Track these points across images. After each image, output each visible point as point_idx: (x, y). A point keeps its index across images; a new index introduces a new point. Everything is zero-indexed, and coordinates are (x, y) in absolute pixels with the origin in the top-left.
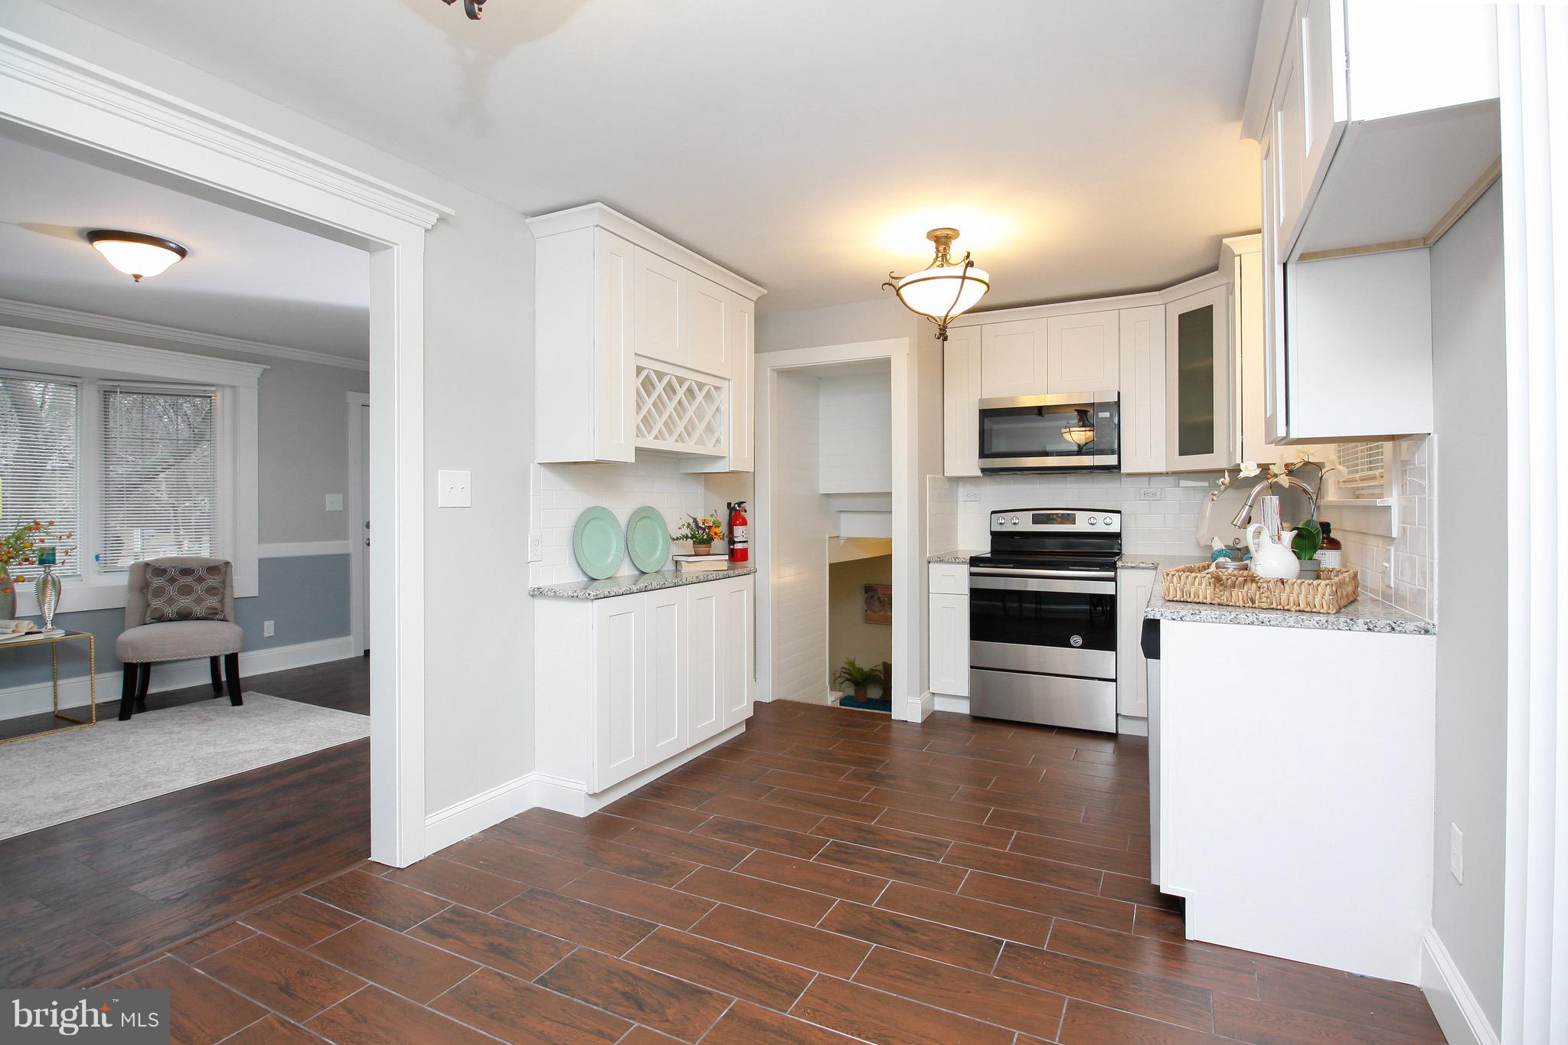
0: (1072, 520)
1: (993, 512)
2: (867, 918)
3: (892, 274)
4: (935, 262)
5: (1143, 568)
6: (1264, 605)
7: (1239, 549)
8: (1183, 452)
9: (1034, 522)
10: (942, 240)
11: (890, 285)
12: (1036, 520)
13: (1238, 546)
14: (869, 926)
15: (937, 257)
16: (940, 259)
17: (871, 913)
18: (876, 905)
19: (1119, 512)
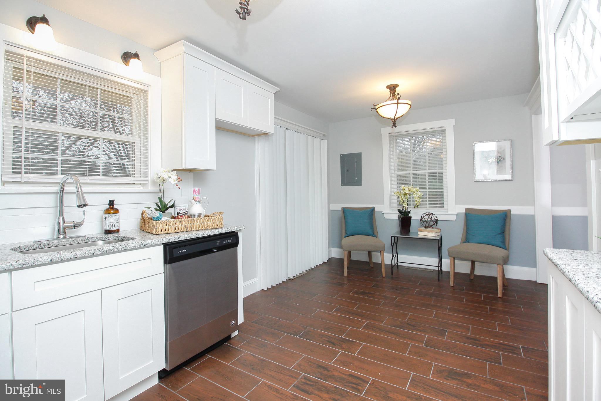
2: (344, 346)
14: (343, 343)
17: (342, 348)
18: (340, 352)
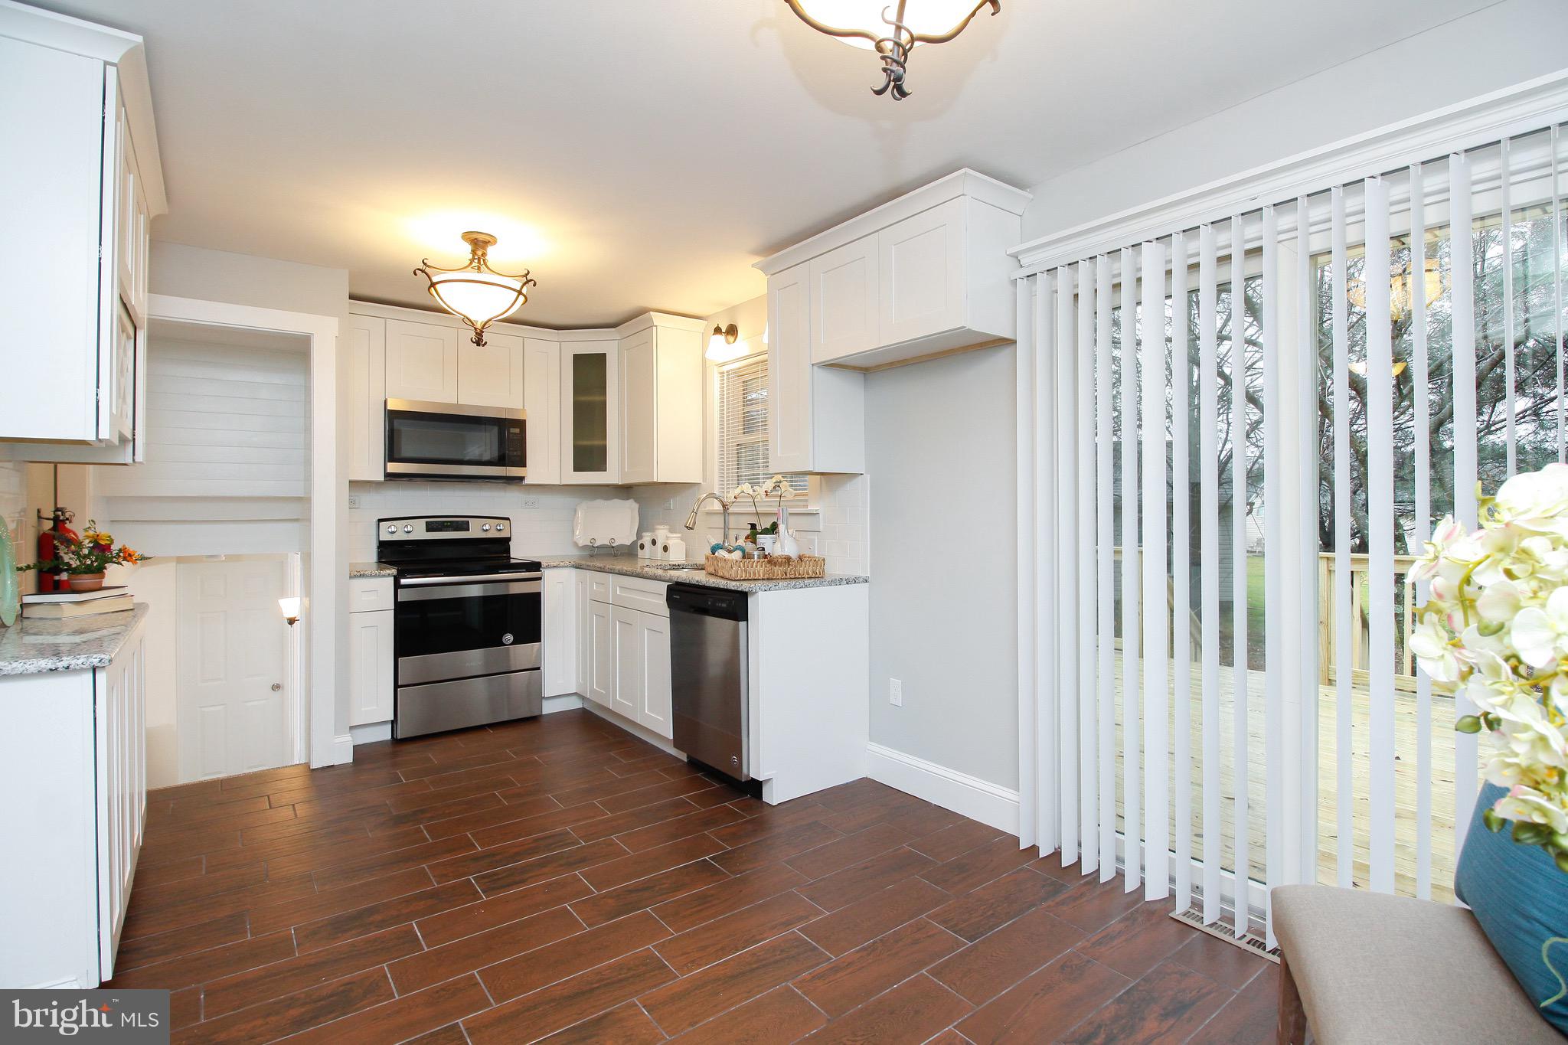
0: (465, 527)
1: (380, 520)
2: (610, 900)
3: (425, 261)
4: (471, 263)
5: (563, 567)
6: (793, 576)
7: (613, 547)
8: (577, 469)
9: (428, 530)
10: (479, 243)
11: (423, 271)
12: (430, 528)
13: (613, 545)
14: (621, 903)
15: (474, 259)
16: (476, 261)
17: (606, 896)
18: (599, 890)
19: (508, 519)
